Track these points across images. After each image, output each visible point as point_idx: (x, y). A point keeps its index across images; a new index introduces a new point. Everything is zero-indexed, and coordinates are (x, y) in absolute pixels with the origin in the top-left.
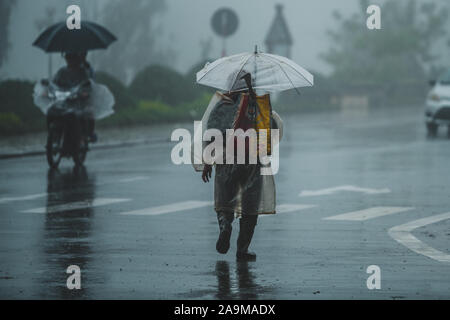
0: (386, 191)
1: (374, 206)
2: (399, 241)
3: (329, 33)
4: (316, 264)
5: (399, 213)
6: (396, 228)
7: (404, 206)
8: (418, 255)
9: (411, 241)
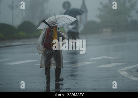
0: (117, 58)
1: (113, 62)
2: (121, 74)
3: (99, 9)
4: (95, 80)
5: (121, 65)
6: (120, 70)
7: (122, 62)
8: (127, 78)
9: (124, 73)
